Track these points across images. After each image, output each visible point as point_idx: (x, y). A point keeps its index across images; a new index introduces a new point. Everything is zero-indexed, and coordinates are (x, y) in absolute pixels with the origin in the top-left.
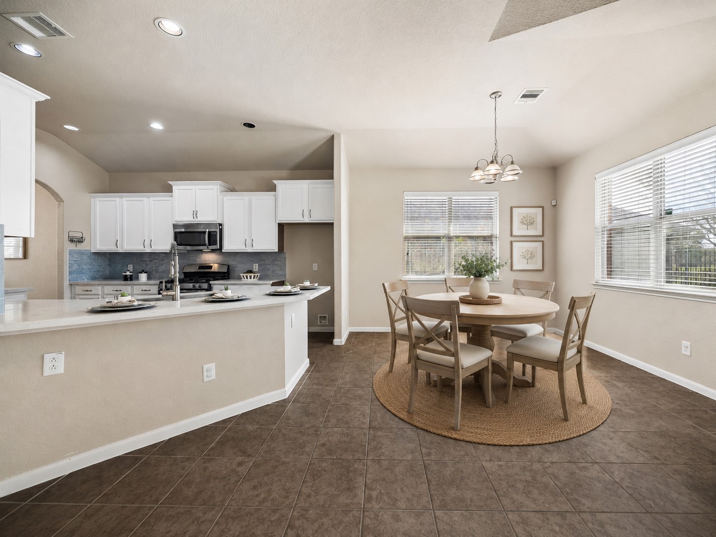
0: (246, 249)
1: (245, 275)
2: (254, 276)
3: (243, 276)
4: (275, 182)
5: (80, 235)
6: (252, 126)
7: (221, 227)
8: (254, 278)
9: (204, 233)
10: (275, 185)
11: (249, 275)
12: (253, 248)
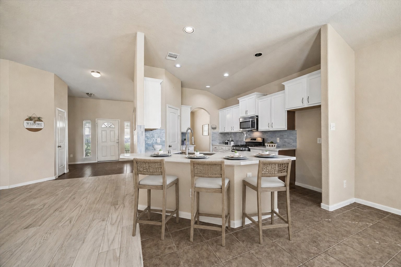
0: (269, 129)
1: (268, 145)
2: (274, 145)
3: (267, 145)
4: (283, 83)
5: (215, 126)
6: (260, 54)
7: (257, 117)
8: (274, 147)
9: (249, 121)
10: (284, 86)
11: (271, 145)
12: (273, 128)
